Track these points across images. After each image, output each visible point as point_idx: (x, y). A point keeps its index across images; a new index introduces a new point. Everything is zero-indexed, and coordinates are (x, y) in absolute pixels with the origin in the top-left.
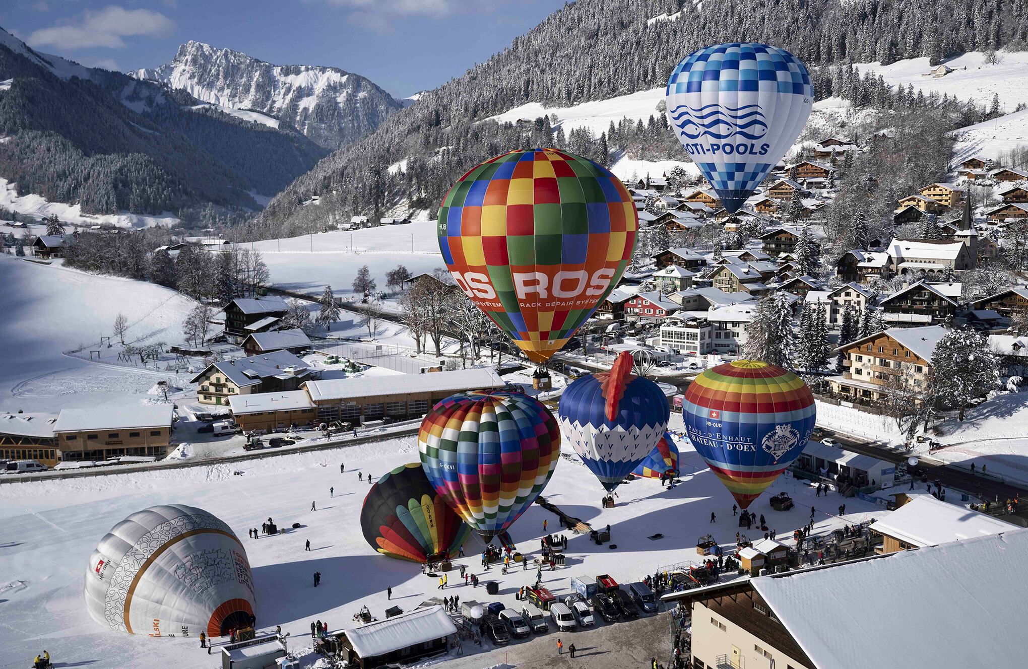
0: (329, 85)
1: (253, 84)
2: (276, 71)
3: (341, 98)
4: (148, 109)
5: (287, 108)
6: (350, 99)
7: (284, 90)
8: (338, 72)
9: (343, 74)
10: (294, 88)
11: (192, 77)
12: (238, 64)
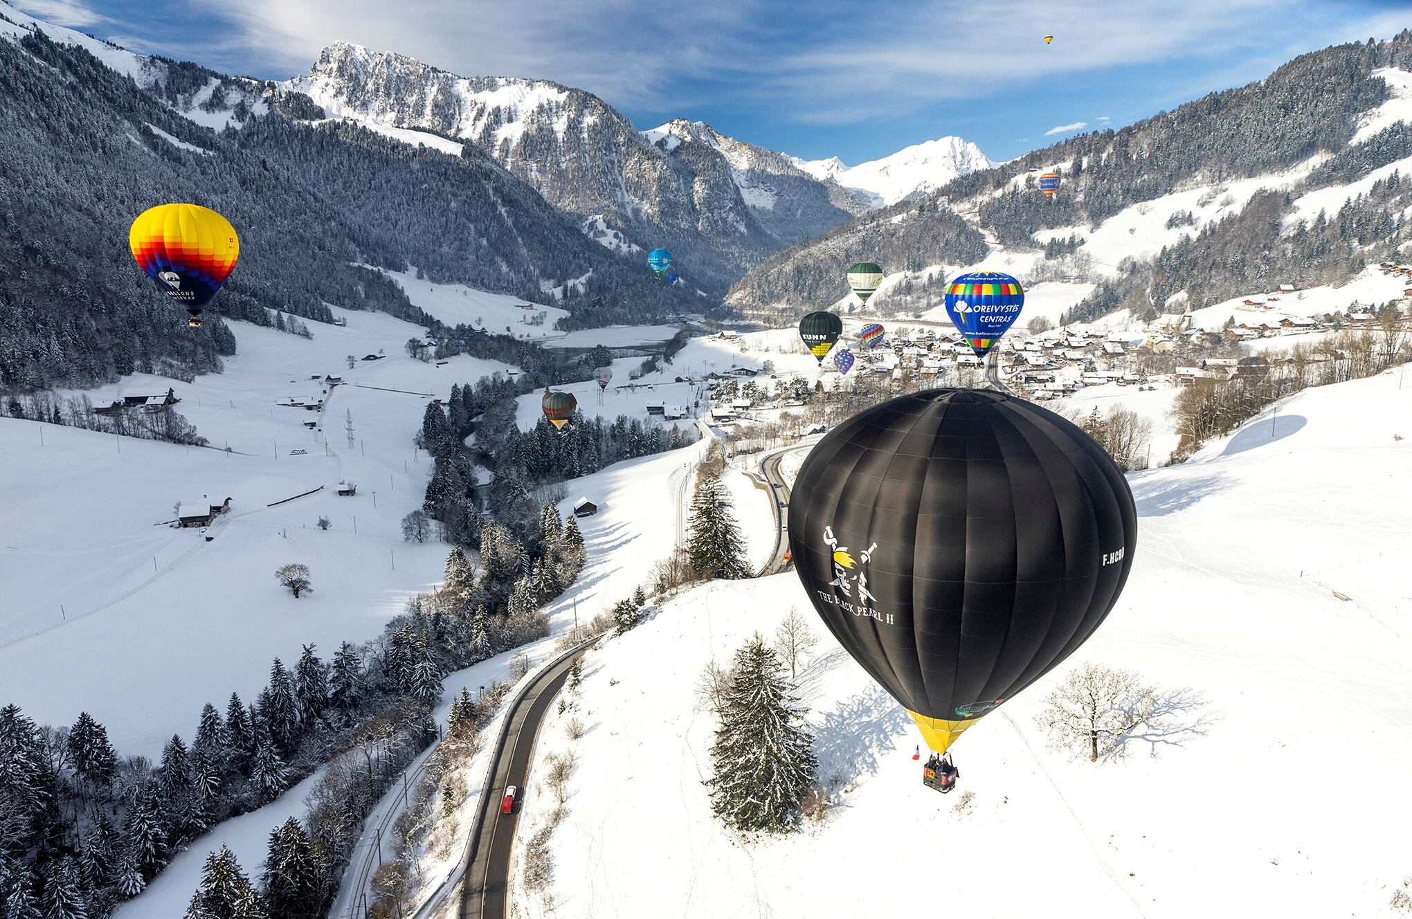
0: (541, 107)
1: (429, 103)
2: (462, 87)
3: (560, 126)
4: (238, 126)
5: (480, 138)
6: (573, 126)
7: (474, 113)
8: (553, 87)
9: (561, 89)
10: (489, 109)
11: (339, 92)
12: (407, 75)
